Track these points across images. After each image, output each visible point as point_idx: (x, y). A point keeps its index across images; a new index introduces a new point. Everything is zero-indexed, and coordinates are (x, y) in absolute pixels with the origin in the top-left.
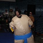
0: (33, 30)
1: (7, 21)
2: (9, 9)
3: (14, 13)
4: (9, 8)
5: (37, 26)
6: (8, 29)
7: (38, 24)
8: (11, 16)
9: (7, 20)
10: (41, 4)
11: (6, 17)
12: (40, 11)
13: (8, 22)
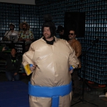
0: (79, 76)
1: (13, 52)
2: (20, 22)
3: (31, 34)
4: (20, 20)
5: (88, 65)
6: (16, 74)
7: (91, 61)
8: (24, 41)
9: (13, 50)
10: (99, 11)
11: (12, 42)
12: (96, 28)
13: (16, 55)
